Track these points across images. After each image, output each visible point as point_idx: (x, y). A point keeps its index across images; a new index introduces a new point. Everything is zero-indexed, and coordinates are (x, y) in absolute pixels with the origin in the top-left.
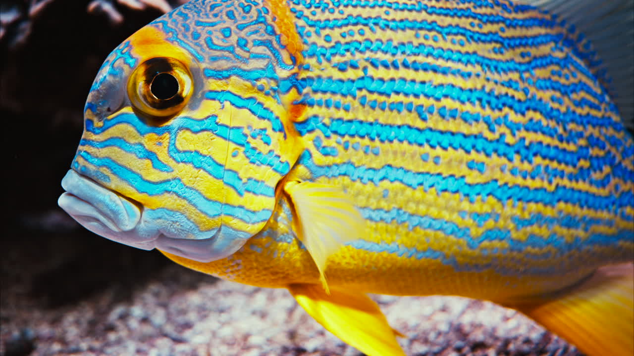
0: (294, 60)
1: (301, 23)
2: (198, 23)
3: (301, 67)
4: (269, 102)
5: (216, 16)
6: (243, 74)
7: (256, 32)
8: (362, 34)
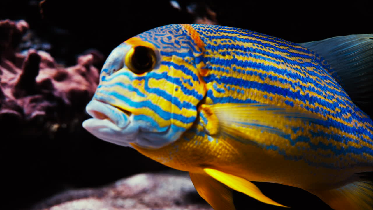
0: (201, 49)
1: (202, 36)
2: (156, 35)
3: (204, 53)
4: (191, 68)
5: (164, 32)
6: (178, 54)
7: (183, 38)
8: (230, 42)
